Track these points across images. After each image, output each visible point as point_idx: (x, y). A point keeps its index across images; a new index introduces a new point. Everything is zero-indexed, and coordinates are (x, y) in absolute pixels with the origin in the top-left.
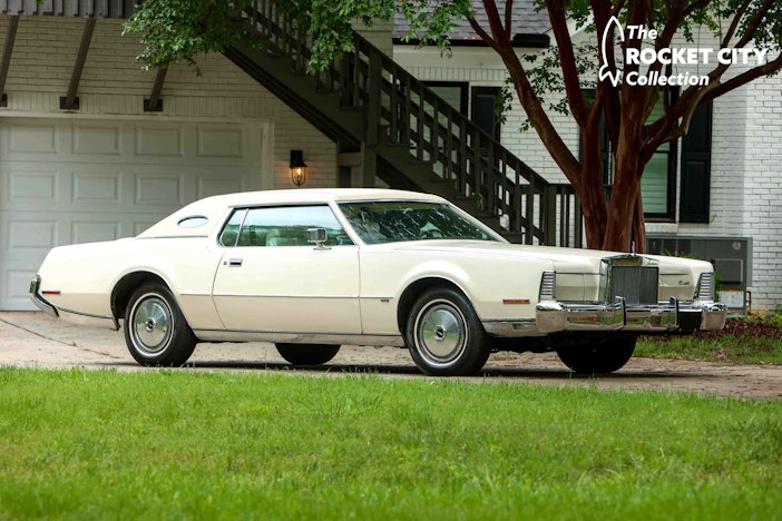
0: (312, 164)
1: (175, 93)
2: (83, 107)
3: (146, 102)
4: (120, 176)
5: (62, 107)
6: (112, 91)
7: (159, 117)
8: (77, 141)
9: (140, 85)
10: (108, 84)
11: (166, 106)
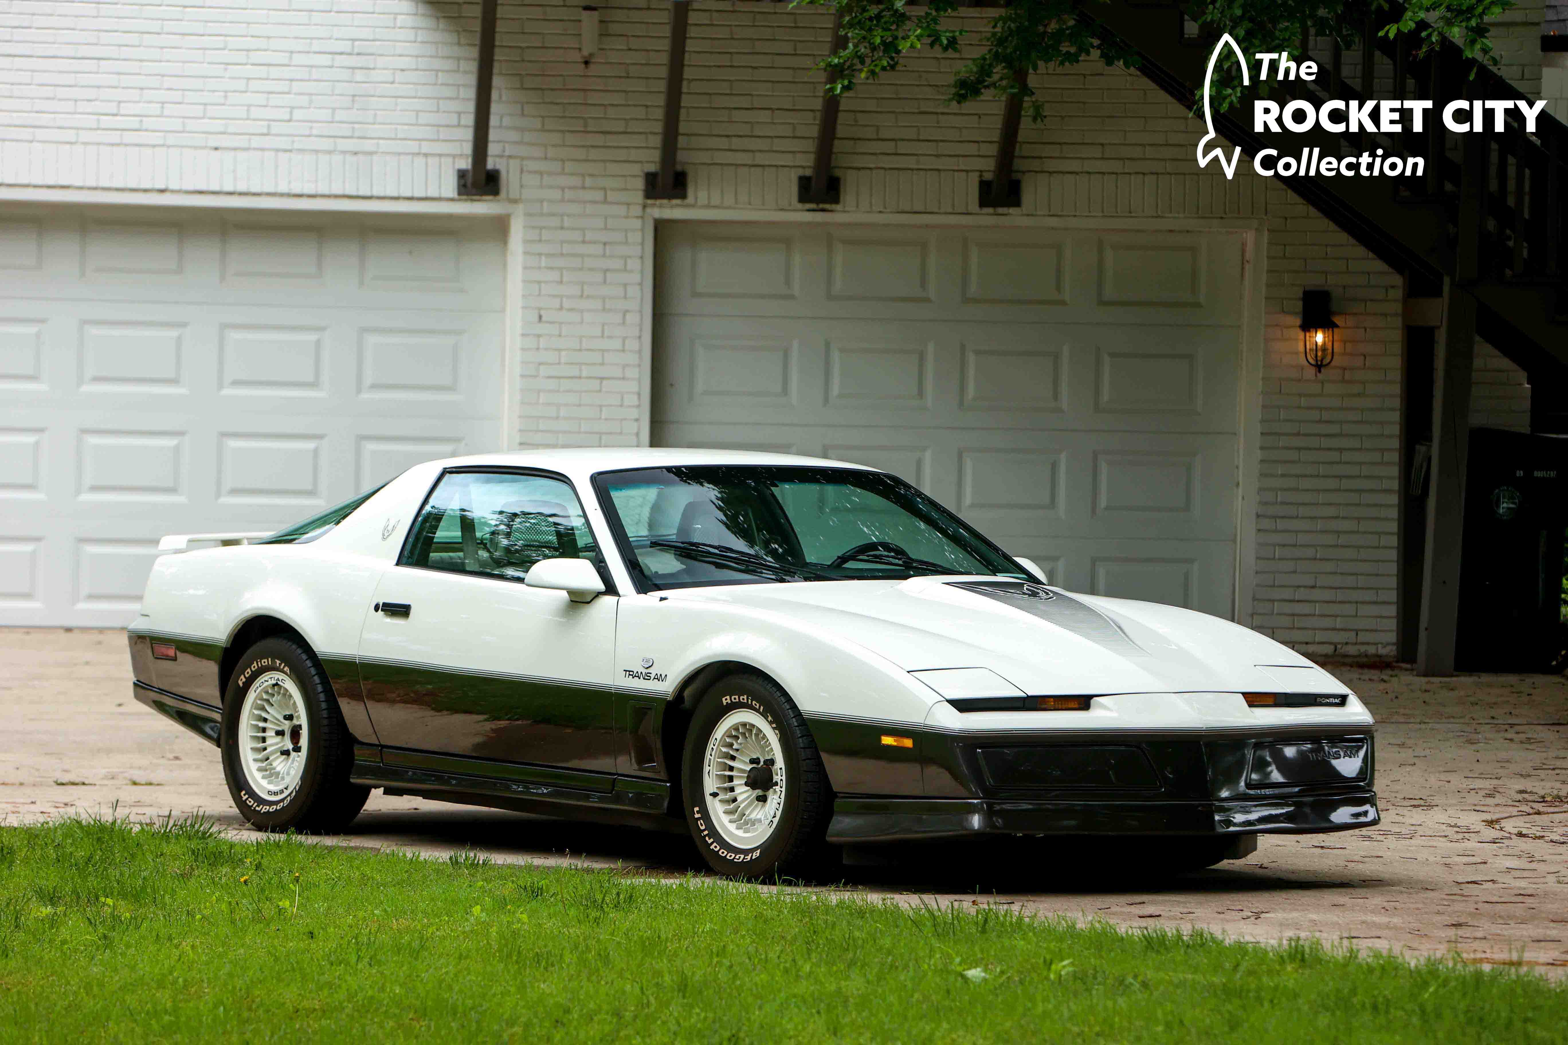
0: (1351, 321)
1: (1051, 165)
2: (848, 196)
3: (985, 187)
4: (931, 348)
5: (802, 199)
6: (911, 162)
7: (1013, 217)
8: (838, 271)
9: (972, 149)
10: (903, 148)
11: (1027, 196)
